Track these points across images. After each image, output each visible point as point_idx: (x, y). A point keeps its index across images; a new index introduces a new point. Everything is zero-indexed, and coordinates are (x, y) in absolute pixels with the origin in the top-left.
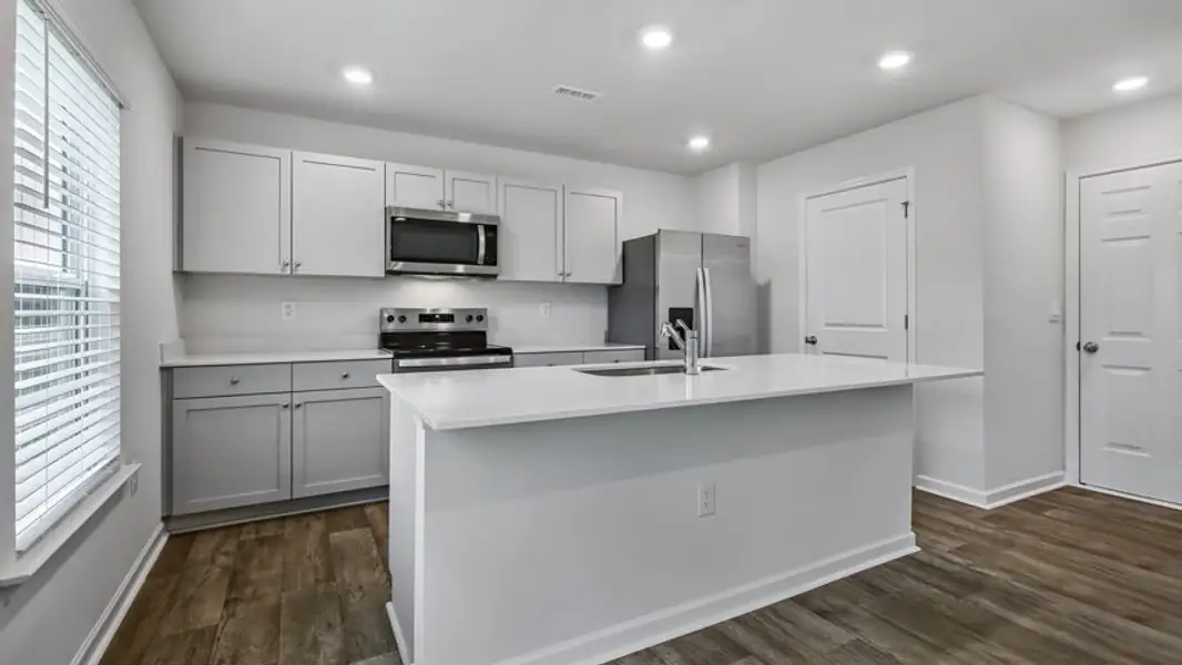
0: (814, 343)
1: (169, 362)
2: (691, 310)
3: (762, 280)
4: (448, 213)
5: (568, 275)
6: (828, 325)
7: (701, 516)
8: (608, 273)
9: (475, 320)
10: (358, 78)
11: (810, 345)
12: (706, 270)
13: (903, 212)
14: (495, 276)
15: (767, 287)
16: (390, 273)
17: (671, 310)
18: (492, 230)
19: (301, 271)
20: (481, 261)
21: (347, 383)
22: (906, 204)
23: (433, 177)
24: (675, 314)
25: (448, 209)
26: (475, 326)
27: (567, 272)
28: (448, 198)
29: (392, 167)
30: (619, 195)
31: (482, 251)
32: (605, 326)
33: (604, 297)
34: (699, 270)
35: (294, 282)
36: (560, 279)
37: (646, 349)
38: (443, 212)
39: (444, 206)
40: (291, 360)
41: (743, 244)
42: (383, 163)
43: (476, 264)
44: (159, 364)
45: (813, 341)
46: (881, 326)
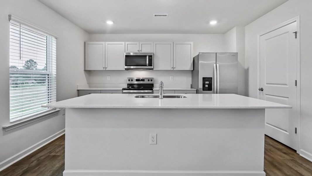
0: (262, 90)
1: (79, 89)
2: (211, 78)
3: (246, 68)
4: (141, 53)
5: (175, 68)
6: (267, 84)
7: (151, 144)
8: (189, 67)
9: (150, 81)
10: (110, 23)
11: (261, 91)
12: (218, 65)
13: (295, 36)
14: (152, 69)
15: (248, 69)
16: (126, 69)
17: (204, 78)
18: (151, 57)
19: (107, 69)
20: (147, 65)
22: (296, 33)
23: (136, 44)
24: (204, 80)
25: (140, 52)
26: (150, 82)
28: (140, 49)
29: (127, 43)
30: (192, 43)
31: (147, 63)
32: (191, 83)
34: (215, 65)
35: (106, 72)
36: (172, 69)
37: (197, 90)
38: (139, 53)
39: (139, 52)
40: (100, 89)
41: (235, 55)
42: (124, 42)
44: (77, 89)
46: (286, 85)
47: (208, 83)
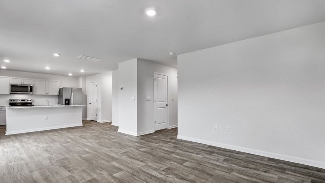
2: (69, 99)
8: (57, 93)
12: (72, 93)
14: (32, 94)
16: (10, 93)
18: (31, 88)
21: (1, 110)
22: (97, 85)
24: (66, 100)
25: (23, 84)
26: (29, 102)
27: (48, 93)
28: (23, 82)
29: (11, 77)
30: (59, 81)
31: (29, 90)
32: (58, 102)
33: (58, 97)
36: (46, 94)
37: (62, 104)
41: (81, 89)
42: (9, 77)
43: (28, 92)
45: (90, 103)
46: (95, 101)
47: (67, 101)
